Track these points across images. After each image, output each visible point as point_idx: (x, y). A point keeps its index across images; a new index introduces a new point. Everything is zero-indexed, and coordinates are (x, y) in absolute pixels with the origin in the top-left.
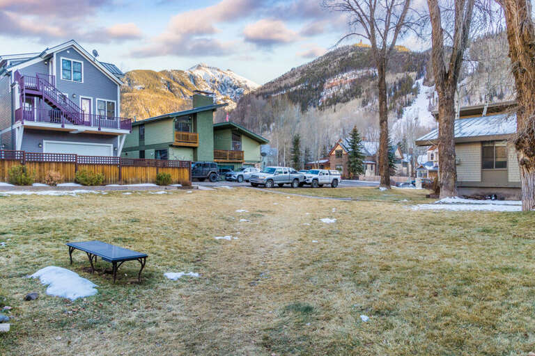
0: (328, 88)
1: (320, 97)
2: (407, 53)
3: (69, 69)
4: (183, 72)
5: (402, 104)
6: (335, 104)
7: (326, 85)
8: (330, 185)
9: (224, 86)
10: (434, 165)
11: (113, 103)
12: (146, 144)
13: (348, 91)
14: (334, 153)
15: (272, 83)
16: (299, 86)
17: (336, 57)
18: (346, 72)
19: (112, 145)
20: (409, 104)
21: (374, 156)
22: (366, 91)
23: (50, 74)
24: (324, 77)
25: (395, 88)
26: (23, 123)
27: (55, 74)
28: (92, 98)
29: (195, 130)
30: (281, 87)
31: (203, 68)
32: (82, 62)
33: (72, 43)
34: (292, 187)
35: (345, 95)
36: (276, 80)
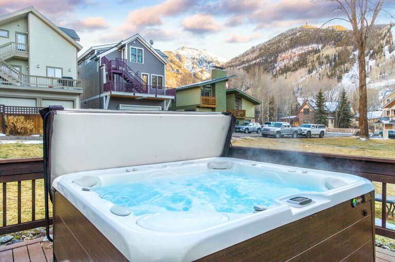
0: (281, 61)
1: (274, 68)
2: (345, 31)
3: (135, 54)
4: (171, 52)
5: (341, 71)
6: (286, 73)
7: (279, 58)
8: (318, 136)
9: (201, 62)
10: (390, 120)
11: (162, 77)
12: (177, 106)
13: (296, 63)
14: (302, 110)
15: (237, 58)
16: (258, 60)
17: (286, 37)
18: (295, 48)
19: (161, 107)
20: (347, 71)
21: (334, 112)
22: (311, 62)
23: (122, 58)
24: (278, 52)
25: (335, 58)
26: (111, 93)
27: (126, 58)
28: (149, 74)
29: (214, 95)
30: (244, 61)
31: (187, 49)
32: (143, 49)
33: (137, 36)
34: (293, 137)
35: (294, 65)
36: (240, 56)
